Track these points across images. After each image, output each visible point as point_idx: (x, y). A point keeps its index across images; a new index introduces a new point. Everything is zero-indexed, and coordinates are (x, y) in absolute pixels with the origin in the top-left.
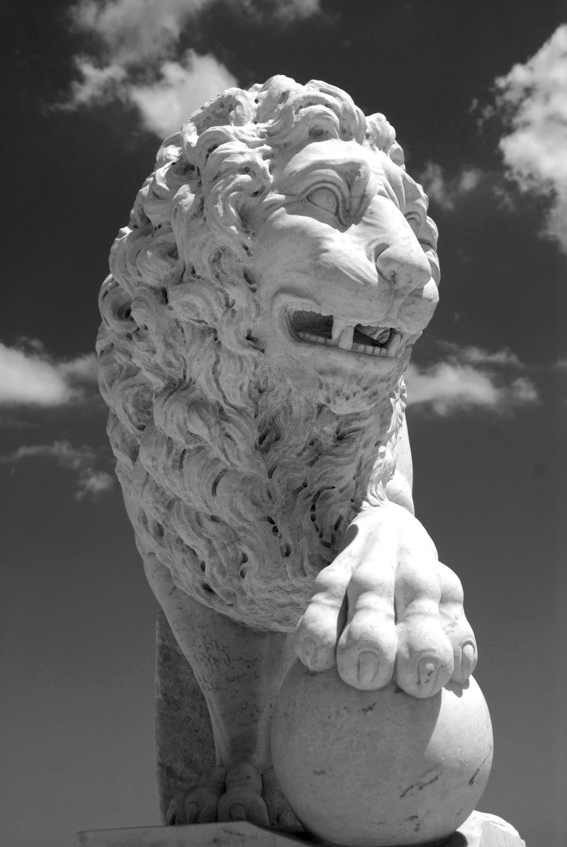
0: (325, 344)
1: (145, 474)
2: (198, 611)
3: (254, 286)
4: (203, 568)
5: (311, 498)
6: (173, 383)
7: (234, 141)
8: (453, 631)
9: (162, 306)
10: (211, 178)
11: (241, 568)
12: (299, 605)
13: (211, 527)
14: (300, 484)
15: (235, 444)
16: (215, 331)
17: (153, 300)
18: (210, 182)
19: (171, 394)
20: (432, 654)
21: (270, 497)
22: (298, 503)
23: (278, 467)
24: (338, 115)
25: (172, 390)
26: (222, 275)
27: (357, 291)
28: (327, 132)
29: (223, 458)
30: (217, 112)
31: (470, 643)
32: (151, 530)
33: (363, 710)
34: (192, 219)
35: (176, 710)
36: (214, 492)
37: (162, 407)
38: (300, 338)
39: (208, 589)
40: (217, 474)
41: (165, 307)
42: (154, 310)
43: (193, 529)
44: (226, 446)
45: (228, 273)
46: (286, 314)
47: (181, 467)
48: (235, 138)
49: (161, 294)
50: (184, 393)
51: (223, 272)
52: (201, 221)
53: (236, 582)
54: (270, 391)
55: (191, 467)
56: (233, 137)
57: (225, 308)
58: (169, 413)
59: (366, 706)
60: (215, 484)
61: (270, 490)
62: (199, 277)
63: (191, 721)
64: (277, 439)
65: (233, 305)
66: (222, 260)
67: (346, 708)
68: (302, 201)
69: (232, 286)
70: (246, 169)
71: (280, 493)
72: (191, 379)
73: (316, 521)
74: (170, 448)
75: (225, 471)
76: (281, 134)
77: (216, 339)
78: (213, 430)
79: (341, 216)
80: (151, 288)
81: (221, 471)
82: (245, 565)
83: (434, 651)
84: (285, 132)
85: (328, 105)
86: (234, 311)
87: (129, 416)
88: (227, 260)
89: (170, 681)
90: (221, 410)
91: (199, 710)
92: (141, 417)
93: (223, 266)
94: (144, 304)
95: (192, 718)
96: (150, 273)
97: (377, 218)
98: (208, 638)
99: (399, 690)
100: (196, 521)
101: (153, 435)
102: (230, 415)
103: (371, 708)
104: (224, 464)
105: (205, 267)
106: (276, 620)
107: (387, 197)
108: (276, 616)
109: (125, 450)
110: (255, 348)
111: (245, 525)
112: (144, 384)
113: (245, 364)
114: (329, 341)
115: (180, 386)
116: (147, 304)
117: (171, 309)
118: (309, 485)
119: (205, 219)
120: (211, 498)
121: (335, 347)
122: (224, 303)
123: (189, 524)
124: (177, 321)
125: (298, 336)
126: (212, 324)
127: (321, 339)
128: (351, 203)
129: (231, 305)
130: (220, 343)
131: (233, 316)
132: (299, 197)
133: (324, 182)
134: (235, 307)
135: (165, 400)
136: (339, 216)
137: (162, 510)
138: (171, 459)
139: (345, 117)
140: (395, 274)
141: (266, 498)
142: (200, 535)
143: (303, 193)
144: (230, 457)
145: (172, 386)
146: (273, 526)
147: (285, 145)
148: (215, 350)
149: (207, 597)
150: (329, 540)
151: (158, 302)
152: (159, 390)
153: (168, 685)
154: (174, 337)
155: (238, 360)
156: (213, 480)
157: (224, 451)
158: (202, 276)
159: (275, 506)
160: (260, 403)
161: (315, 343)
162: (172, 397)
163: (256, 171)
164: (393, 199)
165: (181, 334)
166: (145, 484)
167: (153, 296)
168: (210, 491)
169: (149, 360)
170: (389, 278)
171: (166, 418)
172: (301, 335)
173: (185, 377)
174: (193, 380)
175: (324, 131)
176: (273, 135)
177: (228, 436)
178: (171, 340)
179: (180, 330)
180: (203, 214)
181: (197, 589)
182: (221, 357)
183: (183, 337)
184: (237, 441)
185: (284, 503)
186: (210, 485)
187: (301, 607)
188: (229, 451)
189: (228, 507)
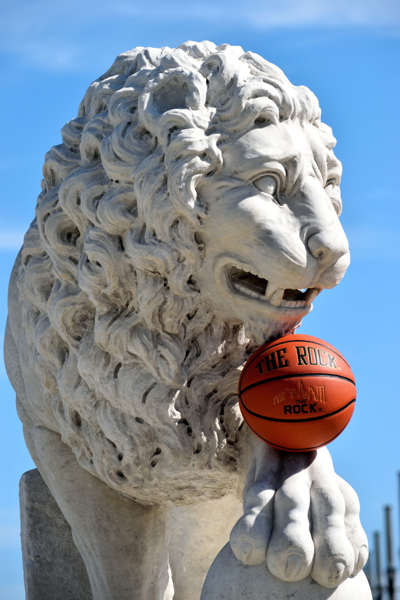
0: (258, 299)
1: (76, 377)
2: (90, 485)
3: (202, 245)
4: (120, 458)
5: (220, 403)
6: (115, 308)
7: (193, 127)
8: (353, 537)
9: (119, 253)
10: (174, 159)
11: (153, 459)
12: (195, 488)
13: (135, 426)
14: (211, 390)
15: (168, 364)
16: (166, 280)
17: (112, 246)
18: (173, 162)
19: (115, 319)
20: (341, 557)
21: (187, 403)
22: (210, 407)
23: (196, 377)
24: (278, 105)
25: (115, 315)
26: (177, 239)
27: (293, 270)
28: (269, 120)
29: (155, 374)
30: (171, 83)
31: (365, 546)
32: (69, 420)
33: (287, 596)
34: (157, 192)
35: (49, 571)
36: (144, 401)
37: (106, 330)
38: (236, 289)
39: (120, 475)
40: (148, 387)
41: (122, 255)
42: (113, 257)
43: (119, 427)
44: (159, 365)
45: (184, 238)
46: (226, 269)
47: (116, 377)
48: (194, 125)
49: (117, 241)
50: (127, 320)
51: (179, 236)
52: (165, 196)
53: (147, 470)
54: (198, 319)
55: (126, 379)
56: (192, 123)
57: (176, 263)
58: (113, 336)
59: (290, 594)
60: (146, 394)
61: (188, 397)
62: (160, 241)
63: (65, 582)
64: (198, 355)
65: (183, 261)
66: (179, 226)
67: (274, 594)
68: (249, 185)
69: (186, 249)
70: (204, 156)
71: (196, 399)
72: (133, 309)
73: (224, 424)
74: (107, 361)
75: (155, 384)
76: (231, 122)
77: (165, 285)
78: (150, 353)
79: (278, 195)
80: (109, 235)
81: (152, 384)
82: (156, 457)
83: (342, 555)
84: (235, 121)
85: (271, 97)
86: (183, 266)
87: (66, 328)
88: (184, 228)
89: (42, 543)
90: (158, 335)
91: (71, 571)
92: (77, 330)
93: (180, 232)
94: (104, 250)
95: (65, 579)
96: (111, 225)
97: (308, 202)
98: (99, 509)
99: (313, 582)
100: (122, 422)
101: (92, 349)
102: (166, 341)
103: (293, 595)
104: (156, 379)
105: (165, 233)
106: (170, 499)
107: (314, 176)
108: (172, 496)
109: (52, 351)
110: (194, 290)
111: (166, 427)
112: (84, 303)
113: (186, 304)
114: (262, 297)
115: (122, 312)
116: (107, 251)
117: (126, 256)
118: (219, 390)
119: (168, 194)
120: (141, 405)
121: (267, 303)
122: (176, 260)
123: (115, 423)
124: (131, 266)
125: (234, 286)
126: (164, 275)
127: (254, 294)
128: (286, 185)
129: (181, 260)
130: (168, 288)
131: (183, 269)
132: (247, 182)
133: (268, 172)
134: (185, 263)
135: (110, 324)
136: (276, 195)
137: (89, 408)
138: (107, 371)
139: (283, 107)
140: (323, 253)
141: (184, 404)
142: (125, 434)
143: (251, 179)
144: (162, 374)
145: (114, 311)
146: (187, 427)
147: (235, 132)
148: (164, 294)
149: (119, 482)
150: (233, 440)
151: (116, 249)
152: (102, 313)
153: (40, 547)
154: (127, 279)
155: (180, 301)
156: (144, 391)
157: (157, 369)
158: (163, 240)
159: (190, 410)
160: (188, 327)
161: (249, 297)
162: (116, 323)
163: (212, 157)
164: (318, 177)
165: (134, 276)
166: (76, 387)
167: (111, 243)
168: (141, 401)
169: (99, 291)
170: (317, 256)
171: (109, 339)
172: (237, 286)
173: (127, 305)
174: (136, 309)
175: (267, 120)
176: (225, 121)
177: (162, 356)
178: (124, 281)
179: (133, 274)
180: (166, 189)
181: (110, 475)
182: (168, 300)
183: (136, 279)
184: (169, 361)
185: (198, 408)
186: (142, 395)
187: (197, 489)
188: (161, 370)
189: (155, 414)
